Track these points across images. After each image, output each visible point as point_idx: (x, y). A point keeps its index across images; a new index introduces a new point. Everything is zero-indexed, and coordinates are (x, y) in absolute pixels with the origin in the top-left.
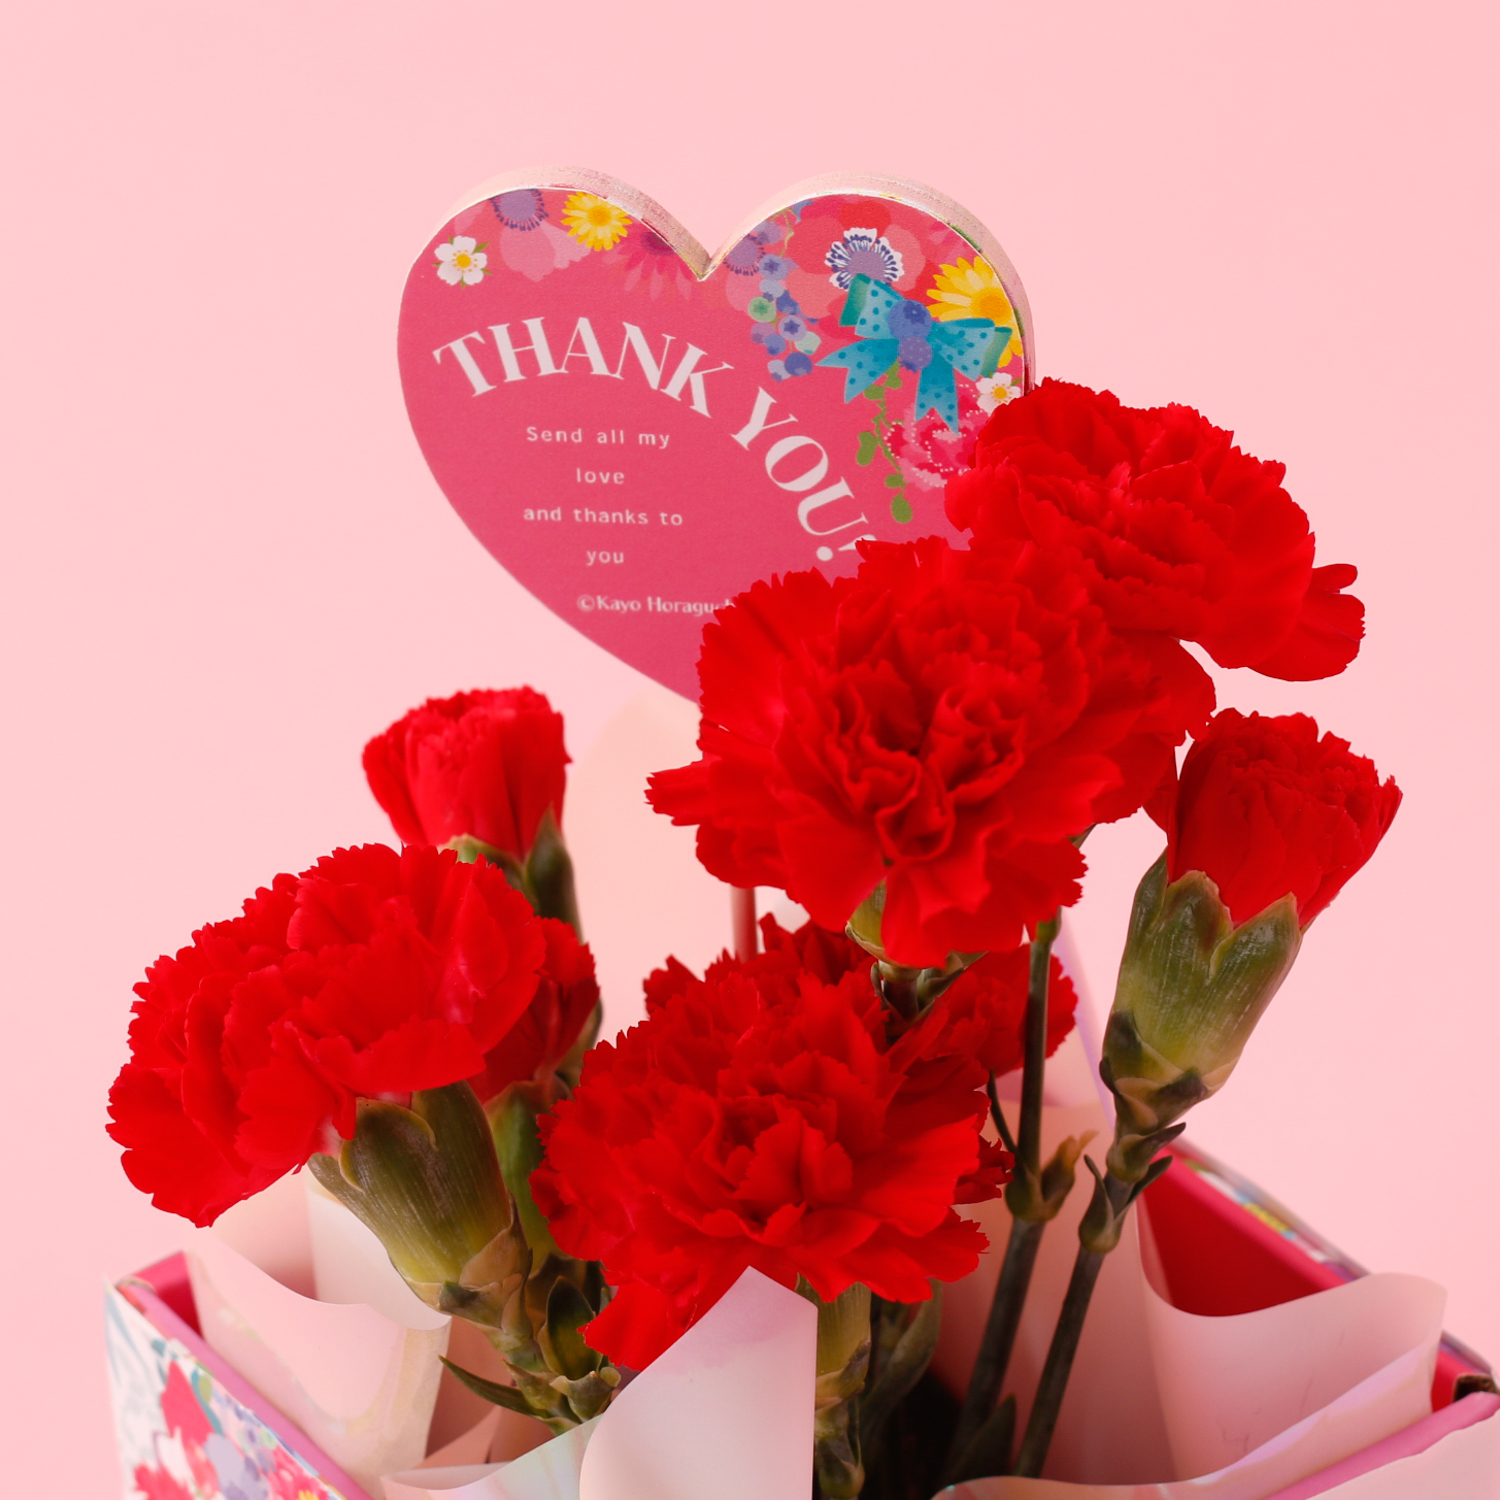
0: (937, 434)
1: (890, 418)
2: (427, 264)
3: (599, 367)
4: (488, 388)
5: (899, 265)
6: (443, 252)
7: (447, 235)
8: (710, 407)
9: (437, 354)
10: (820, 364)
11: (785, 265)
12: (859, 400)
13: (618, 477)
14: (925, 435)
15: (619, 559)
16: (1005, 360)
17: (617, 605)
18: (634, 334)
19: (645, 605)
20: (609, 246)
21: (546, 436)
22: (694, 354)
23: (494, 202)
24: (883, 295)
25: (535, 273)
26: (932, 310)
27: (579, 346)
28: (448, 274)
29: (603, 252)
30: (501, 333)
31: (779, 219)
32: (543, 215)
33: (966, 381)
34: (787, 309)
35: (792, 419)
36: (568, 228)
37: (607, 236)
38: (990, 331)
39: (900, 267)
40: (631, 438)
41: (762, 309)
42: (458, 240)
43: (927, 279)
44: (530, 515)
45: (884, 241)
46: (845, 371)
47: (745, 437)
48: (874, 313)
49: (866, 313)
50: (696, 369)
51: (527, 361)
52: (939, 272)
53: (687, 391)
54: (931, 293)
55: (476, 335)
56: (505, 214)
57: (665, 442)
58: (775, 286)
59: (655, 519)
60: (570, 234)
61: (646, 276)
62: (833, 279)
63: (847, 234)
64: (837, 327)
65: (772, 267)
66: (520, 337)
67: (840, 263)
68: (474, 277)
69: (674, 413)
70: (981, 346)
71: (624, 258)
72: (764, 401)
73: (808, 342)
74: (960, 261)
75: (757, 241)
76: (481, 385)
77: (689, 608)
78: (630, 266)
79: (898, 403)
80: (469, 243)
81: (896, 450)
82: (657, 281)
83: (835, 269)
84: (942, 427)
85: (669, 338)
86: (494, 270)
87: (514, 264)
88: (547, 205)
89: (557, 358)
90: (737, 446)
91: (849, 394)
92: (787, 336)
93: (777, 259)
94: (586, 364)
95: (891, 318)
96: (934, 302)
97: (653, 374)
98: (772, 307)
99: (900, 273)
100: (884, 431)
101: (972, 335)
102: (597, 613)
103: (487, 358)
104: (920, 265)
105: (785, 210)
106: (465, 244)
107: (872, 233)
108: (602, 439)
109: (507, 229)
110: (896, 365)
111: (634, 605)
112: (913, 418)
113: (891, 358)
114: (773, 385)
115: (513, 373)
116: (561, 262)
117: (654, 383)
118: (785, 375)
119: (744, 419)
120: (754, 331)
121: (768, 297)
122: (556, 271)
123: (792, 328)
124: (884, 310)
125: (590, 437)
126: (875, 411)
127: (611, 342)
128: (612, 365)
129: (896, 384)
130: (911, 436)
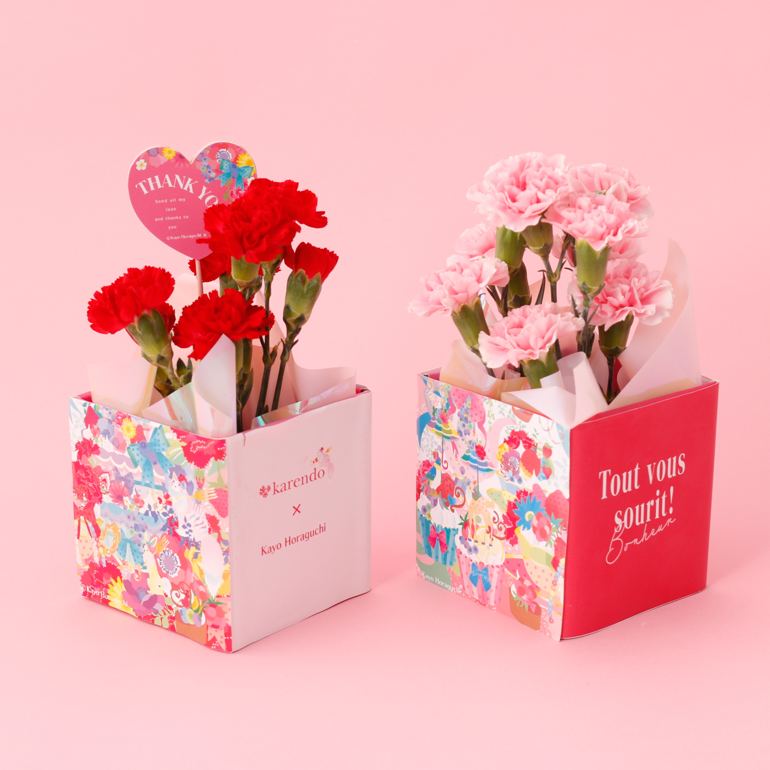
0: (240, 192)
1: (230, 190)
2: (134, 166)
3: (170, 185)
4: (147, 192)
5: (231, 156)
6: (138, 163)
7: (138, 160)
8: (193, 191)
9: (136, 186)
10: (216, 179)
11: (208, 159)
12: (224, 186)
13: (175, 209)
14: (237, 192)
15: (175, 227)
16: (253, 174)
17: (175, 238)
18: (177, 177)
19: (181, 237)
20: (172, 158)
21: (159, 202)
22: (190, 180)
23: (148, 151)
24: (228, 163)
25: (157, 166)
26: (238, 165)
27: (166, 181)
28: (138, 168)
29: (171, 160)
30: (150, 180)
31: (206, 149)
32: (158, 153)
33: (245, 179)
34: (208, 168)
35: (210, 192)
36: (163, 155)
37: (171, 156)
38: (249, 168)
39: (231, 157)
40: (177, 200)
41: (203, 169)
42: (141, 160)
43: (236, 159)
44: (156, 220)
45: (227, 151)
46: (220, 180)
47: (200, 197)
48: (226, 167)
49: (224, 167)
50: (190, 183)
51: (155, 185)
52: (239, 157)
53: (188, 189)
54: (237, 161)
55: (144, 181)
56: (150, 153)
57: (184, 200)
58: (206, 163)
59: (182, 217)
60: (164, 157)
61: (180, 164)
62: (218, 161)
63: (220, 151)
64: (218, 172)
65: (205, 159)
66: (154, 180)
67: (219, 157)
68: (144, 168)
69: (185, 193)
70: (248, 172)
71: (175, 161)
72: (204, 189)
73: (213, 175)
74: (243, 154)
75: (202, 154)
76: (146, 192)
77: (190, 237)
78: (176, 162)
79: (232, 186)
80: (143, 160)
81: (232, 196)
82: (182, 165)
83: (218, 158)
84: (241, 190)
85: (184, 177)
86: (149, 166)
87: (152, 164)
88: (159, 151)
89: (161, 184)
90: (199, 199)
91: (222, 185)
92: (209, 174)
93: (206, 157)
94: (168, 184)
95: (230, 168)
96: (238, 163)
97: (181, 185)
98: (205, 168)
99: (231, 158)
100: (229, 192)
101: (246, 169)
102: (171, 240)
103: (147, 186)
104: (235, 156)
105: (208, 147)
106: (142, 161)
107: (225, 150)
108: (171, 201)
109: (151, 157)
110: (231, 178)
111: (179, 238)
112: (235, 188)
113: (230, 176)
114: (206, 185)
115: (152, 188)
116: (162, 163)
117: (182, 188)
118: (209, 182)
119: (200, 193)
120: (202, 173)
121: (205, 166)
122: (161, 165)
123: (210, 172)
124: (228, 166)
125: (169, 201)
126: (227, 188)
127: (173, 179)
128: (173, 185)
129: (231, 182)
130: (235, 193)
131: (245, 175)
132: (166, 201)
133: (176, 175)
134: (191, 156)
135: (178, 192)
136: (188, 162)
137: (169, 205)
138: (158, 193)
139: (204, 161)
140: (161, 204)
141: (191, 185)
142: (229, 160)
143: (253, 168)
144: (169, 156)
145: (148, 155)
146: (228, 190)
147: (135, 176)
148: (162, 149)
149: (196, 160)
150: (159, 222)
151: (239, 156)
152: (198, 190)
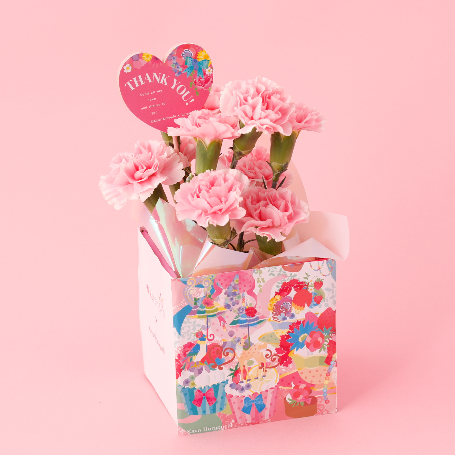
131: (204, 67)
132: (148, 94)
133: (154, 73)
134: (163, 57)
135: (156, 85)
136: (162, 62)
137: (151, 96)
138: (142, 88)
139: (173, 60)
140: (145, 96)
141: (165, 79)
142: (191, 57)
143: (209, 60)
144: (147, 59)
145: (132, 61)
146: (192, 80)
147: (124, 77)
148: (142, 54)
149: (167, 60)
150: (144, 110)
151: (198, 52)
152: (170, 82)
